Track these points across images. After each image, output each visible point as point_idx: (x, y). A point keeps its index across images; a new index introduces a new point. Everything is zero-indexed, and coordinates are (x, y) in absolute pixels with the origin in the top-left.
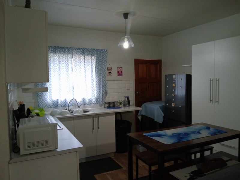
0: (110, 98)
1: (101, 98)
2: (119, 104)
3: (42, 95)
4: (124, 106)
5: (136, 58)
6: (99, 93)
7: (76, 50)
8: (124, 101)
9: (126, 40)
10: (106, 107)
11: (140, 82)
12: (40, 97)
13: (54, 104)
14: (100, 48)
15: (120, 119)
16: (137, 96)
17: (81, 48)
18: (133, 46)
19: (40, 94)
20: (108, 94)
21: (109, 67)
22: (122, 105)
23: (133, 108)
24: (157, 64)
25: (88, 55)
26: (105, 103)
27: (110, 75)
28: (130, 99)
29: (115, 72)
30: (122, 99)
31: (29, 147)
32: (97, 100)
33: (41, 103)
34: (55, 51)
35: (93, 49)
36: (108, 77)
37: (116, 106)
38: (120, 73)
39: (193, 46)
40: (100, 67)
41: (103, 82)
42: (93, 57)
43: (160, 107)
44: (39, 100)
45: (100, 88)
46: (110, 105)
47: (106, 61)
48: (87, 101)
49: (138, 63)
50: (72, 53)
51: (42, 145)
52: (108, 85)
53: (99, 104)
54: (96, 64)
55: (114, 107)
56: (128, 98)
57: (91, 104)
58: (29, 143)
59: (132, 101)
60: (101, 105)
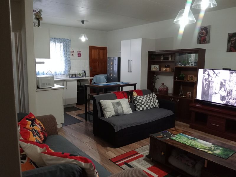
0: (73, 72)
1: (67, 71)
2: (79, 75)
4: (82, 76)
5: (90, 45)
6: (66, 68)
8: (82, 73)
9: (83, 36)
10: (70, 77)
11: (92, 62)
14: (66, 38)
15: (80, 85)
16: (91, 71)
17: (53, 37)
18: (87, 39)
20: (72, 69)
21: (72, 50)
22: (81, 76)
23: (88, 78)
24: (104, 50)
25: (58, 42)
26: (70, 74)
27: (73, 56)
28: (86, 72)
29: (76, 54)
30: (81, 72)
31: (43, 85)
32: (64, 72)
35: (61, 38)
36: (72, 57)
37: (77, 76)
38: (79, 55)
39: (121, 41)
40: (66, 51)
41: (68, 60)
42: (61, 44)
43: (105, 77)
45: (66, 64)
46: (73, 76)
47: (70, 47)
48: (58, 73)
49: (91, 48)
51: (47, 85)
52: (71, 63)
53: (65, 75)
54: (63, 49)
55: (76, 77)
56: (85, 72)
57: (60, 74)
58: (43, 84)
59: (88, 73)
60: (67, 76)
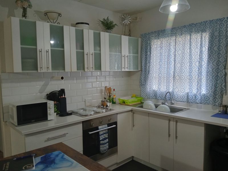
3: (145, 84)
7: (180, 29)
12: (143, 86)
13: (155, 95)
17: (186, 25)
19: (143, 83)
33: (143, 92)
34: (159, 36)
35: (204, 22)
44: (142, 89)
50: (176, 34)
